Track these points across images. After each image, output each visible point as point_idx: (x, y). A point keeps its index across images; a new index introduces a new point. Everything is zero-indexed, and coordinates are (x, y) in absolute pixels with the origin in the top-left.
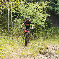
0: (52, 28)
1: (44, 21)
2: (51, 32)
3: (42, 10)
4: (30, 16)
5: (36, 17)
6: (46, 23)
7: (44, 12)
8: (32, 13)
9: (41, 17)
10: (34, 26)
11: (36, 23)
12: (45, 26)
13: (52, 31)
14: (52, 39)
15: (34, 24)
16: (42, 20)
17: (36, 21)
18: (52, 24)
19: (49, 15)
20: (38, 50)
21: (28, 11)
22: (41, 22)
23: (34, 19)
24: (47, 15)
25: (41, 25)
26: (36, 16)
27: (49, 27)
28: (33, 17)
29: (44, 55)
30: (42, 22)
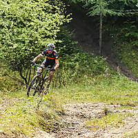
0: (77, 56)
1: (53, 36)
2: (72, 68)
3: (47, 5)
4: (15, 21)
5: (32, 23)
6: (60, 41)
7: (55, 9)
8: (19, 13)
9: (45, 24)
10: (26, 50)
11: (31, 42)
12: (57, 49)
13: (77, 63)
14: (76, 88)
15: (24, 42)
16: (49, 33)
17: (31, 36)
18: (77, 43)
19: (69, 18)
20: (35, 118)
21: (8, 6)
22: (46, 37)
23: (24, 30)
24: (62, 17)
25: (44, 47)
26: (29, 21)
27: (69, 52)
28: (21, 22)
29: (54, 134)
30: (49, 37)
